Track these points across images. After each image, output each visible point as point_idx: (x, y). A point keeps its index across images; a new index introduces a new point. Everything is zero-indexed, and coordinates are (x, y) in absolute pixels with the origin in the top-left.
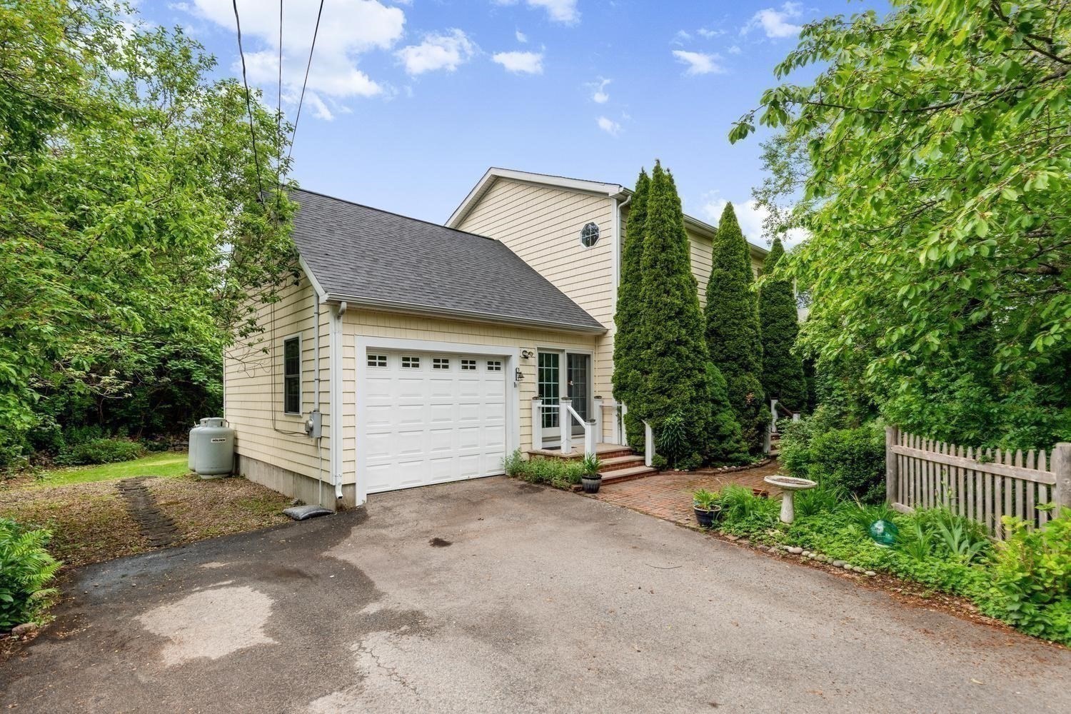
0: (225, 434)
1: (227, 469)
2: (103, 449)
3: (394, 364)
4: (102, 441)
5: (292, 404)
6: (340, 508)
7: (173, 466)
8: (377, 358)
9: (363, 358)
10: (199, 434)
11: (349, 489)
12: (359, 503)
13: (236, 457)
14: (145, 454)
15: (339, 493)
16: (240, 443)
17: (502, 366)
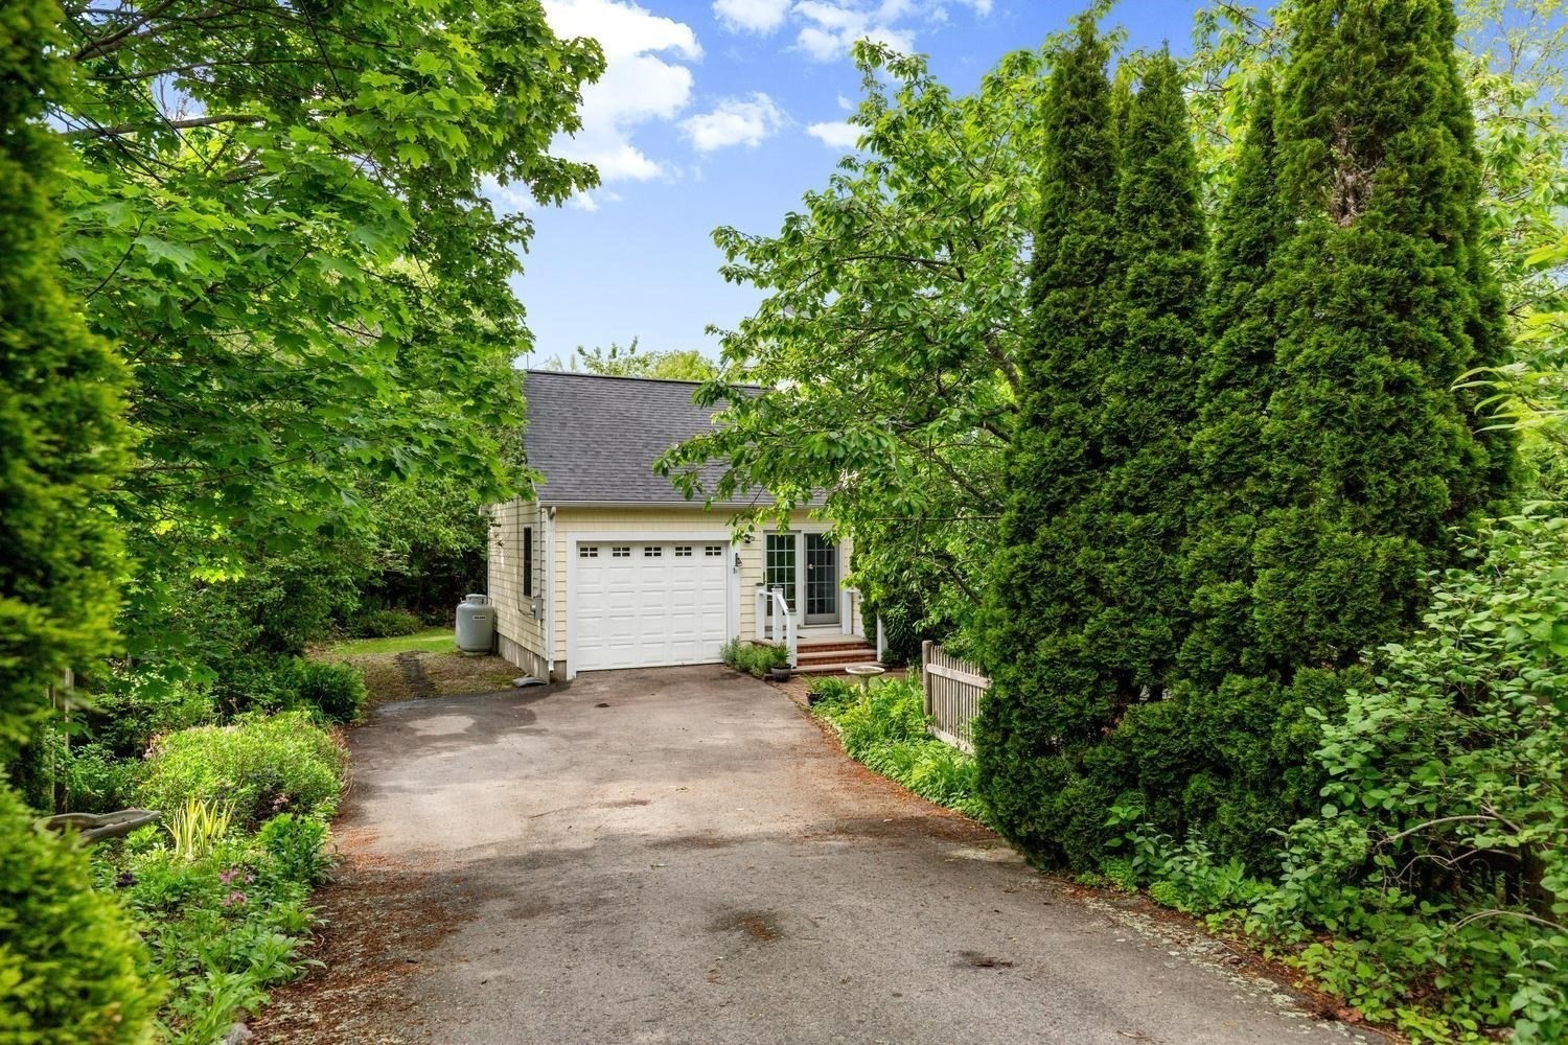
0: (485, 612)
1: (487, 647)
2: (384, 621)
3: (605, 555)
4: (383, 614)
5: (528, 591)
6: (553, 681)
7: (444, 642)
8: (588, 550)
9: (574, 551)
10: (464, 611)
11: (561, 665)
12: (569, 678)
13: (496, 636)
14: (422, 629)
15: (551, 668)
16: (500, 622)
17: (723, 551)
